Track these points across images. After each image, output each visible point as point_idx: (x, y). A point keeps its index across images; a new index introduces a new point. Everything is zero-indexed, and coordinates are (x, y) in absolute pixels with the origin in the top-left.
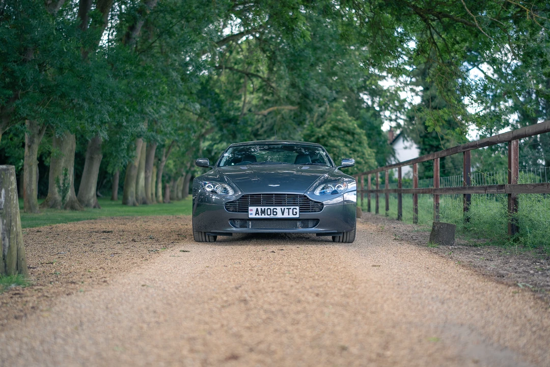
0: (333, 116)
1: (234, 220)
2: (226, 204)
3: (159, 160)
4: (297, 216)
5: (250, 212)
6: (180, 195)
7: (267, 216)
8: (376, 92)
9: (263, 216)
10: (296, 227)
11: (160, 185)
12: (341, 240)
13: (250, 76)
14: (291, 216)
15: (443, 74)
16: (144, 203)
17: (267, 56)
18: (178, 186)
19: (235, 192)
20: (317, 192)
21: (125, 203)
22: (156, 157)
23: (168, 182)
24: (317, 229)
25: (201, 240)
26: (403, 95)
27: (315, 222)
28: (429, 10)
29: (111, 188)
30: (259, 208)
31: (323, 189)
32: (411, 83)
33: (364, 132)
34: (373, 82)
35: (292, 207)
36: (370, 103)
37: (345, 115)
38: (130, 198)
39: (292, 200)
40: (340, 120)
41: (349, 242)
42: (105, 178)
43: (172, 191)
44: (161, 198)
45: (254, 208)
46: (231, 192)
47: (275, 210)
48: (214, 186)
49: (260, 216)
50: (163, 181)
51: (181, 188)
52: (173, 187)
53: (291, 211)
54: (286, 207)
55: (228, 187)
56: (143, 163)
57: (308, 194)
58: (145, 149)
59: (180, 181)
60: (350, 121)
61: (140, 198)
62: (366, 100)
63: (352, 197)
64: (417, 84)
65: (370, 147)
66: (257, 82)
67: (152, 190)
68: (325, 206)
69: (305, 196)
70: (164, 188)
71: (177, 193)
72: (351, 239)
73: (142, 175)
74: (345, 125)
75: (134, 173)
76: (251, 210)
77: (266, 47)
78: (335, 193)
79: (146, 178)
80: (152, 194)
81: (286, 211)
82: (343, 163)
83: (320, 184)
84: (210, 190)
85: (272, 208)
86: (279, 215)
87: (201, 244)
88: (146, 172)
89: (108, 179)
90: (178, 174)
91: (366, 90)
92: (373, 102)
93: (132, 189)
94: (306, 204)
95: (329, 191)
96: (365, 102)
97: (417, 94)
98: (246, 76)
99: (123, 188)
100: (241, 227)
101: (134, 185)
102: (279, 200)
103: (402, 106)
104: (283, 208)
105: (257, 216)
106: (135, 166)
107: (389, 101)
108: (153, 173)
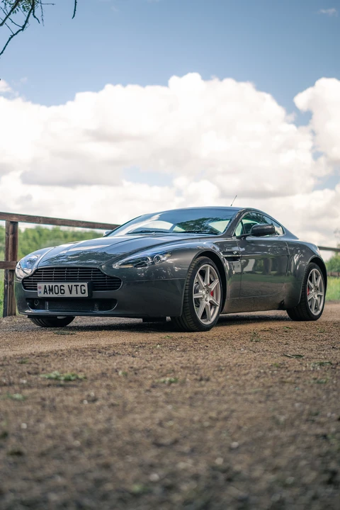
2: (23, 280)
5: (38, 290)
9: (51, 295)
10: (93, 309)
30: (47, 285)
35: (80, 284)
39: (84, 275)
45: (43, 285)
47: (62, 288)
49: (48, 295)
53: (79, 288)
57: (102, 268)
69: (99, 270)
76: (40, 287)
81: (74, 288)
85: (59, 284)
102: (71, 275)
104: (70, 284)
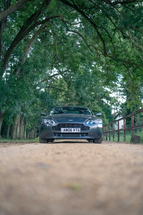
0: (93, 106)
1: (55, 133)
2: (52, 127)
3: (25, 123)
4: (80, 132)
5: (61, 130)
6: (33, 137)
7: (68, 132)
8: (109, 99)
9: (67, 132)
10: (79, 136)
11: (25, 133)
12: (96, 142)
13: (61, 91)
14: (77, 132)
15: (133, 87)
16: (19, 139)
17: (67, 83)
18: (32, 133)
19: (56, 122)
20: (87, 123)
21: (12, 139)
22: (24, 121)
23: (29, 132)
24: (87, 137)
25: (43, 142)
26: (119, 100)
27: (87, 134)
28: (129, 62)
29: (6, 134)
30: (65, 129)
31: (90, 122)
32: (122, 95)
33: (104, 112)
34: (108, 94)
35: (78, 128)
36: (106, 103)
37: (97, 106)
38: (13, 137)
39: (77, 126)
40: (95, 108)
41: (99, 143)
42: (4, 130)
43: (30, 135)
44: (25, 138)
45: (63, 129)
46: (54, 123)
48: (48, 121)
49: (65, 132)
50: (26, 131)
51: (33, 134)
52: (30, 133)
53: (77, 130)
54: (75, 128)
55: (53, 121)
56: (19, 123)
57: (84, 124)
58: (20, 118)
59: (33, 131)
60: (99, 109)
61: (17, 137)
62: (105, 102)
63: (101, 126)
64: (124, 95)
65: (107, 118)
66: (63, 93)
67: (22, 134)
68: (90, 128)
69: (83, 124)
70: (27, 134)
71: (32, 136)
72: (100, 142)
73: (19, 128)
74: (97, 110)
75: (15, 127)
76: (62, 129)
77: (67, 80)
78: (94, 123)
79: (20, 130)
80: (22, 136)
81: (76, 130)
82: (97, 114)
83: (88, 120)
84: (46, 122)
85: (70, 129)
86: (73, 132)
87: (42, 144)
88: (20, 127)
89: (5, 131)
90: (32, 129)
91: (105, 98)
92: (108, 102)
93: (14, 133)
94: (83, 127)
95: (92, 123)
96: (104, 102)
97: (124, 99)
98: (59, 91)
99: (11, 134)
100: (58, 136)
101: (15, 132)
102: (73, 126)
103: (119, 104)
104: (74, 129)
105: (64, 132)
106: (16, 124)
107: (114, 102)
108: (23, 128)
